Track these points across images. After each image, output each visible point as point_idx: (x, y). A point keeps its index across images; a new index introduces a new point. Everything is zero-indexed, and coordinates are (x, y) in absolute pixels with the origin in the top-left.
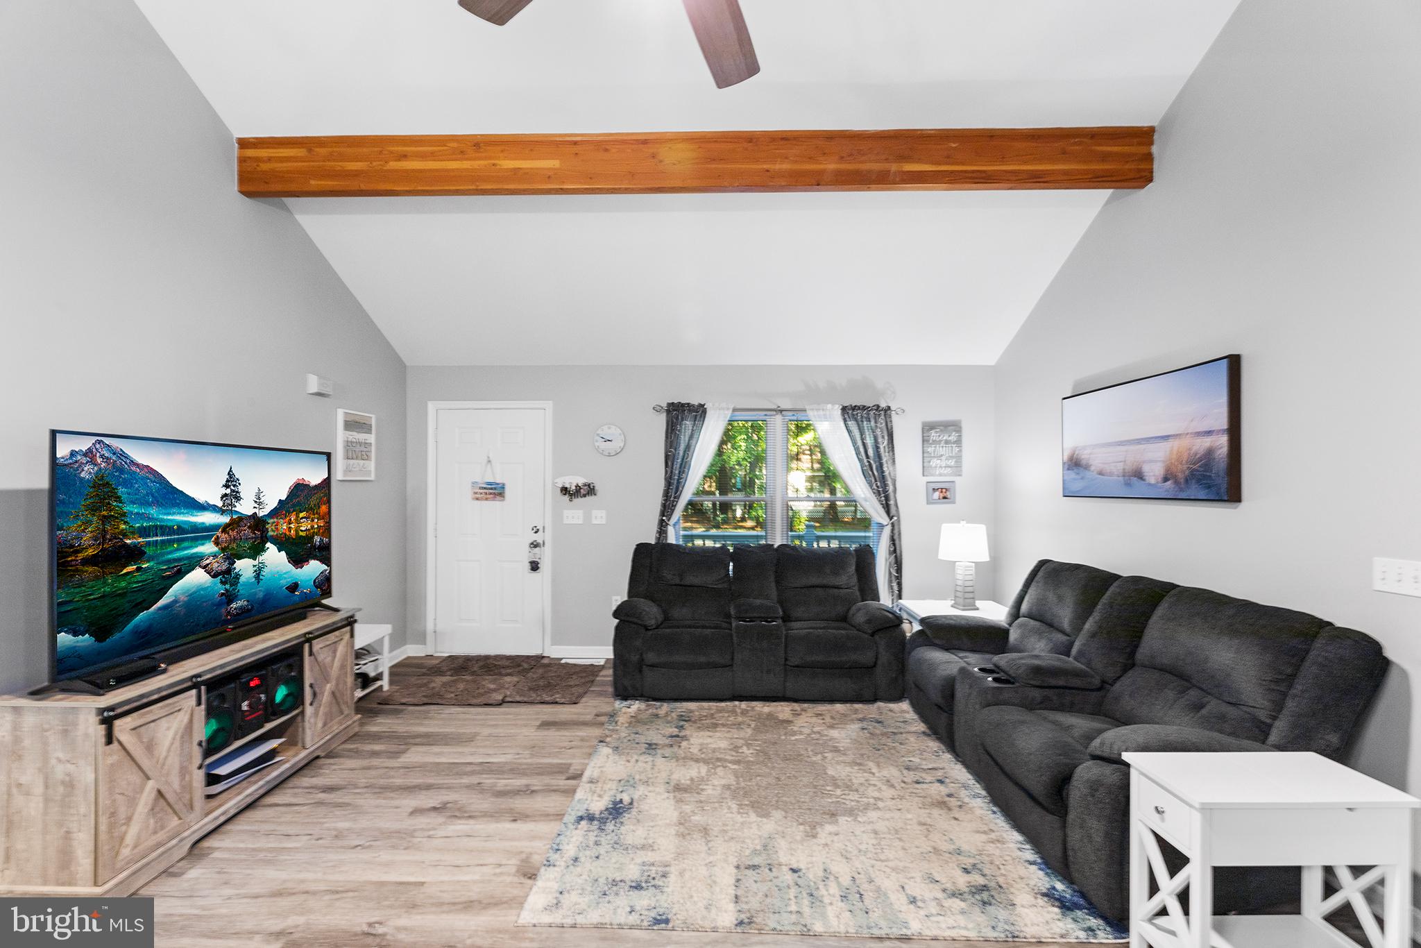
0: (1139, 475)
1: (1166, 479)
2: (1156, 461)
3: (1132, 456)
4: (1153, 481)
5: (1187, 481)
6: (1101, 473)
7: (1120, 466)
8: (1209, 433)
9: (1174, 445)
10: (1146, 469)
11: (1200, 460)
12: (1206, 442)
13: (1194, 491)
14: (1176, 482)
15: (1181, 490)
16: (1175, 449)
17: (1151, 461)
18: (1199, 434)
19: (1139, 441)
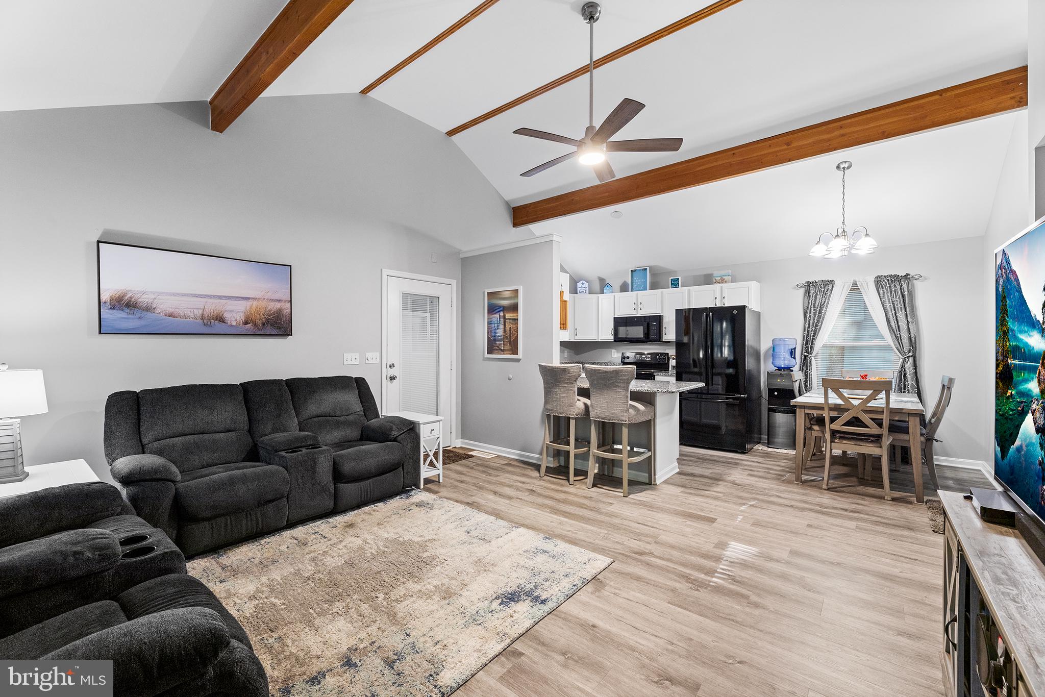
0: (221, 319)
1: (246, 323)
2: (239, 312)
3: (212, 307)
4: (234, 324)
5: (263, 324)
6: (171, 315)
7: (198, 313)
8: (279, 301)
9: (255, 303)
10: (227, 316)
11: (274, 313)
12: (278, 306)
13: (269, 330)
14: (255, 325)
15: (260, 330)
16: (254, 306)
17: (231, 311)
18: (272, 300)
19: (220, 297)
